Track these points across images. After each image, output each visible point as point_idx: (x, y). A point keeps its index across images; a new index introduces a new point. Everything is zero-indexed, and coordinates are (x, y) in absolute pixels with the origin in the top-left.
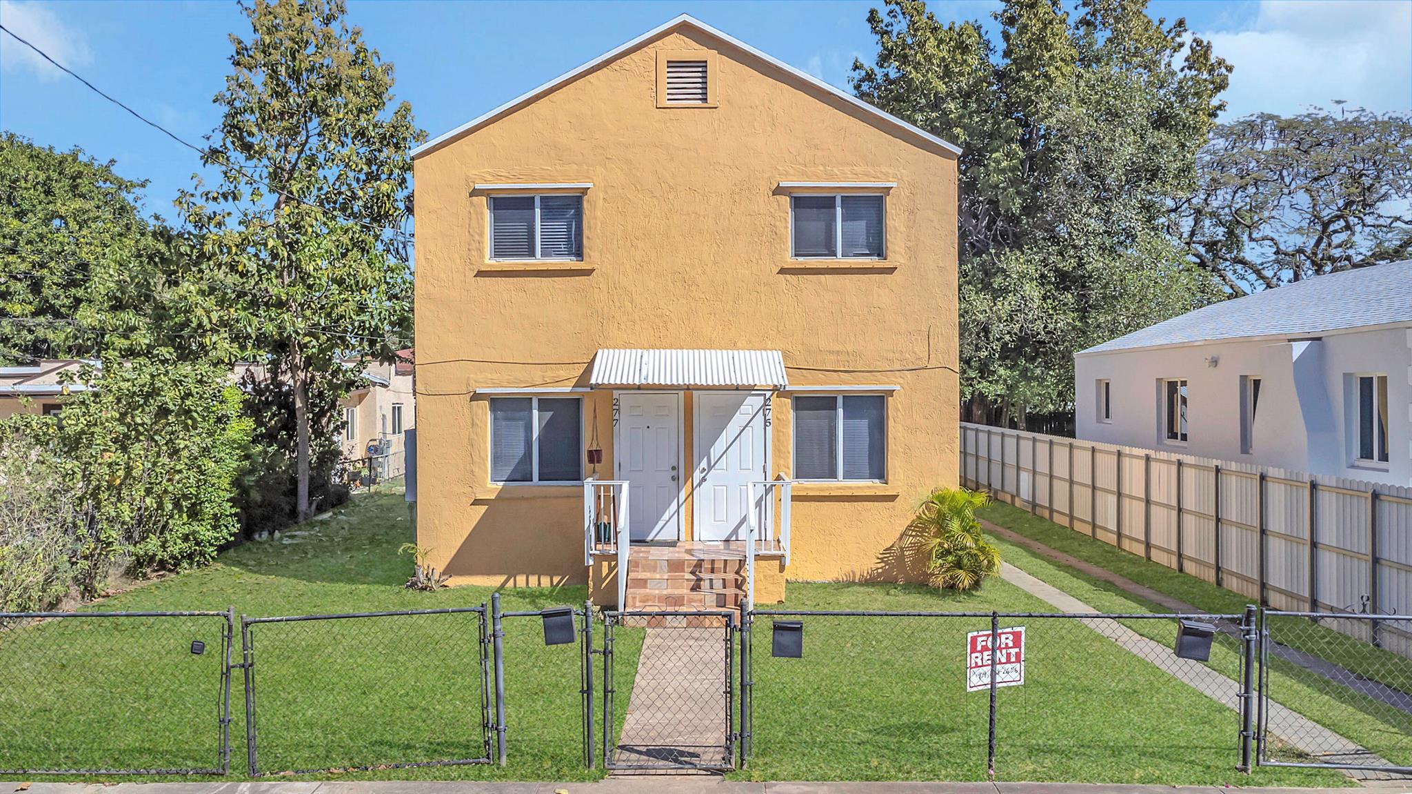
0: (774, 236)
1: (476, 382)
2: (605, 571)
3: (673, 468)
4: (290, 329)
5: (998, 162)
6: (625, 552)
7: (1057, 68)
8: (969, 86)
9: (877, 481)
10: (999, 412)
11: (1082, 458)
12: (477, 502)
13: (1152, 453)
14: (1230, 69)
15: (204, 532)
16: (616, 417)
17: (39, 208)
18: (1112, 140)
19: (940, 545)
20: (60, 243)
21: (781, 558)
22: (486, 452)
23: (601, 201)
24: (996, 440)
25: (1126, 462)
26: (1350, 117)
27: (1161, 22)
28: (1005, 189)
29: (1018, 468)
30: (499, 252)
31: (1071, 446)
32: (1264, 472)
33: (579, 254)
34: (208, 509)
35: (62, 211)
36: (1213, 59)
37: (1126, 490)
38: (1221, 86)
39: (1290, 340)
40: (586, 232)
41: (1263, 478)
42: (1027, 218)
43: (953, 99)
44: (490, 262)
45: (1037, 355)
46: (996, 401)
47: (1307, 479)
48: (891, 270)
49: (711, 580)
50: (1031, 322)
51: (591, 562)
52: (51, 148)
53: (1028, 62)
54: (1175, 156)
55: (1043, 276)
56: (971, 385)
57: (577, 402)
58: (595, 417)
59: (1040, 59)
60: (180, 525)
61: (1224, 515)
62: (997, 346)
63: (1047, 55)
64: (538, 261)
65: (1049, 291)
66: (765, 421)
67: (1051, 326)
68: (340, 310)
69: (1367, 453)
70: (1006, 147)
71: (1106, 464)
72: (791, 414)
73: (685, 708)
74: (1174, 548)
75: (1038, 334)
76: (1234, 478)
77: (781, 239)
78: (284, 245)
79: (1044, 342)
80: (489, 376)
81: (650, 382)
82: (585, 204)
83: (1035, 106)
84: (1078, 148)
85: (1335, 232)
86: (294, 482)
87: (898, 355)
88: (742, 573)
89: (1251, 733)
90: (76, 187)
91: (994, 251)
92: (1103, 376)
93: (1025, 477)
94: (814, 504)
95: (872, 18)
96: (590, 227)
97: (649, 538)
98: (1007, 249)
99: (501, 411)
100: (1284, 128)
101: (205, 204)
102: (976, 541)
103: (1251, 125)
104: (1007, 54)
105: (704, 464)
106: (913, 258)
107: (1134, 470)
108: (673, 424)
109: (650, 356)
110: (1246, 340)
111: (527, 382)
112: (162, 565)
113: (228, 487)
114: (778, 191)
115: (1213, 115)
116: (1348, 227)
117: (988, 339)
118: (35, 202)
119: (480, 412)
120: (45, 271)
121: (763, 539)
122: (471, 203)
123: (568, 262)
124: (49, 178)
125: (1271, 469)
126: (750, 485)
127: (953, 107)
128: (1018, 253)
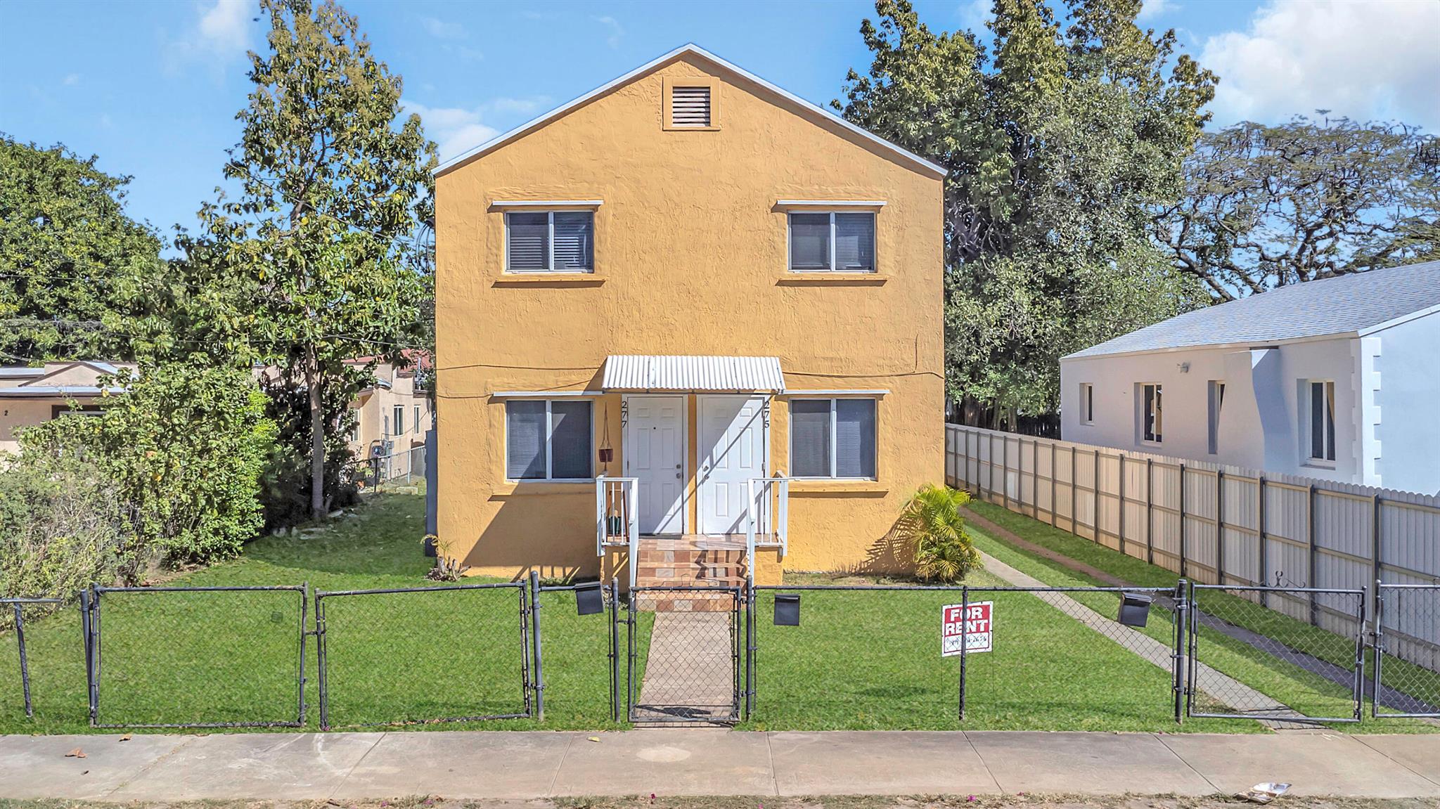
0: (773, 251)
1: (493, 386)
2: (616, 561)
3: (678, 467)
4: (309, 334)
5: (988, 171)
6: (635, 544)
7: (1046, 80)
8: (961, 97)
9: (868, 478)
10: (991, 414)
11: (1064, 458)
12: (494, 498)
13: (1126, 453)
14: (1216, 81)
15: (234, 528)
16: (625, 419)
17: (23, 206)
18: (1099, 150)
19: (926, 538)
20: (46, 242)
21: (779, 549)
22: (503, 450)
23: (611, 217)
24: (985, 442)
25: (1103, 460)
26: (1334, 126)
27: (1150, 33)
28: (995, 197)
29: (1006, 468)
30: (514, 265)
31: (1054, 447)
32: (1222, 469)
33: (590, 266)
34: (237, 505)
35: (47, 210)
36: (1199, 71)
37: (1103, 489)
38: (1208, 97)
39: (1251, 349)
40: (596, 246)
41: (1221, 475)
42: (1017, 224)
43: (946, 107)
44: (506, 274)
45: (1027, 358)
46: (986, 404)
47: (1258, 476)
48: (881, 283)
49: (715, 569)
50: (1021, 327)
51: (603, 553)
52: (33, 145)
53: (1017, 74)
54: (1161, 165)
55: (1032, 282)
56: (962, 389)
57: (588, 405)
58: (606, 419)
59: (1029, 71)
60: (211, 519)
61: (1188, 510)
62: (986, 350)
63: (1037, 67)
64: (551, 274)
65: (1038, 297)
66: (764, 423)
67: (1040, 331)
68: (357, 317)
69: (1317, 453)
70: (997, 156)
71: (1086, 464)
72: (788, 417)
73: (694, 676)
74: (1145, 542)
75: (1027, 338)
76: (1197, 475)
77: (778, 253)
78: (302, 253)
79: (1034, 346)
80: (506, 380)
81: (658, 386)
82: (596, 220)
83: (1026, 117)
84: (1067, 157)
85: (1317, 239)
86: (310, 480)
87: (887, 362)
88: (743, 562)
89: (1182, 689)
90: (59, 185)
91: (984, 258)
92: (1087, 380)
93: (1012, 477)
94: (809, 500)
95: (866, 29)
96: (600, 241)
97: (656, 532)
98: (997, 256)
99: (517, 412)
100: (1270, 137)
101: (227, 215)
102: (959, 534)
103: (1238, 133)
104: (998, 64)
105: (707, 463)
106: (902, 272)
107: (1110, 469)
108: (678, 426)
109: (656, 362)
110: (1214, 348)
111: (542, 386)
112: (194, 557)
113: (254, 483)
114: (776, 208)
115: (1199, 125)
116: (1331, 234)
117: (979, 344)
118: (19, 200)
119: (497, 414)
120: (30, 270)
121: (762, 532)
122: (489, 218)
123: (579, 274)
124: (31, 176)
125: (1228, 467)
126: (751, 482)
127: (945, 116)
128: (1008, 260)
